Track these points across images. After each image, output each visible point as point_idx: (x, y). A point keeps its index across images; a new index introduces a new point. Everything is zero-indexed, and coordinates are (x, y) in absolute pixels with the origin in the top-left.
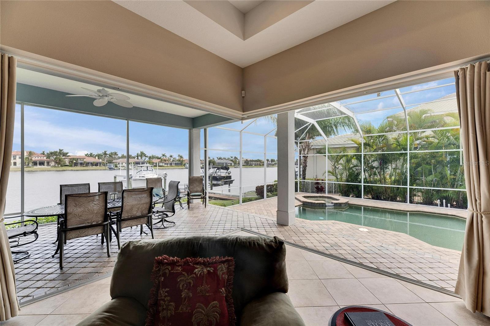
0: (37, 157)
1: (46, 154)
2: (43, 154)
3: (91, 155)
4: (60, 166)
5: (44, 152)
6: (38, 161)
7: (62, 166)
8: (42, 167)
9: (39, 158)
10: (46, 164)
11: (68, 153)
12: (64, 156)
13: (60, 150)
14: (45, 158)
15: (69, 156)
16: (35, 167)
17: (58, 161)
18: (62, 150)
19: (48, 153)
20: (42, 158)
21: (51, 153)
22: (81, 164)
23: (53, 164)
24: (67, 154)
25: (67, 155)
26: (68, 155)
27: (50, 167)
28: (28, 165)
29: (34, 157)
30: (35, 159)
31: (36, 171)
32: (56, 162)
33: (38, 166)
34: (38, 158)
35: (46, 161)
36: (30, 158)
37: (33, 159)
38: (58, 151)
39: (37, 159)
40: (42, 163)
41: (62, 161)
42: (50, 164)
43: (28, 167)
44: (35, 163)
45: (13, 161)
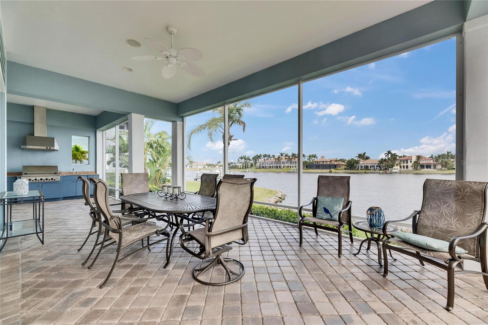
0: (424, 161)
1: (434, 157)
2: (432, 157)
4: (446, 169)
5: (432, 155)
6: (425, 165)
7: (449, 169)
8: (429, 170)
9: (427, 161)
10: (432, 167)
12: (452, 158)
14: (432, 161)
16: (422, 170)
17: (444, 164)
19: (435, 157)
20: (429, 161)
21: (439, 156)
23: (439, 167)
27: (436, 170)
28: (417, 168)
29: (422, 161)
30: (423, 162)
31: (424, 173)
32: (442, 166)
33: (425, 169)
34: (425, 161)
35: (432, 164)
36: (418, 161)
37: (421, 162)
38: (446, 153)
39: (424, 162)
40: (428, 166)
41: (448, 164)
42: (436, 167)
43: (417, 170)
44: (422, 166)
45: (405, 165)
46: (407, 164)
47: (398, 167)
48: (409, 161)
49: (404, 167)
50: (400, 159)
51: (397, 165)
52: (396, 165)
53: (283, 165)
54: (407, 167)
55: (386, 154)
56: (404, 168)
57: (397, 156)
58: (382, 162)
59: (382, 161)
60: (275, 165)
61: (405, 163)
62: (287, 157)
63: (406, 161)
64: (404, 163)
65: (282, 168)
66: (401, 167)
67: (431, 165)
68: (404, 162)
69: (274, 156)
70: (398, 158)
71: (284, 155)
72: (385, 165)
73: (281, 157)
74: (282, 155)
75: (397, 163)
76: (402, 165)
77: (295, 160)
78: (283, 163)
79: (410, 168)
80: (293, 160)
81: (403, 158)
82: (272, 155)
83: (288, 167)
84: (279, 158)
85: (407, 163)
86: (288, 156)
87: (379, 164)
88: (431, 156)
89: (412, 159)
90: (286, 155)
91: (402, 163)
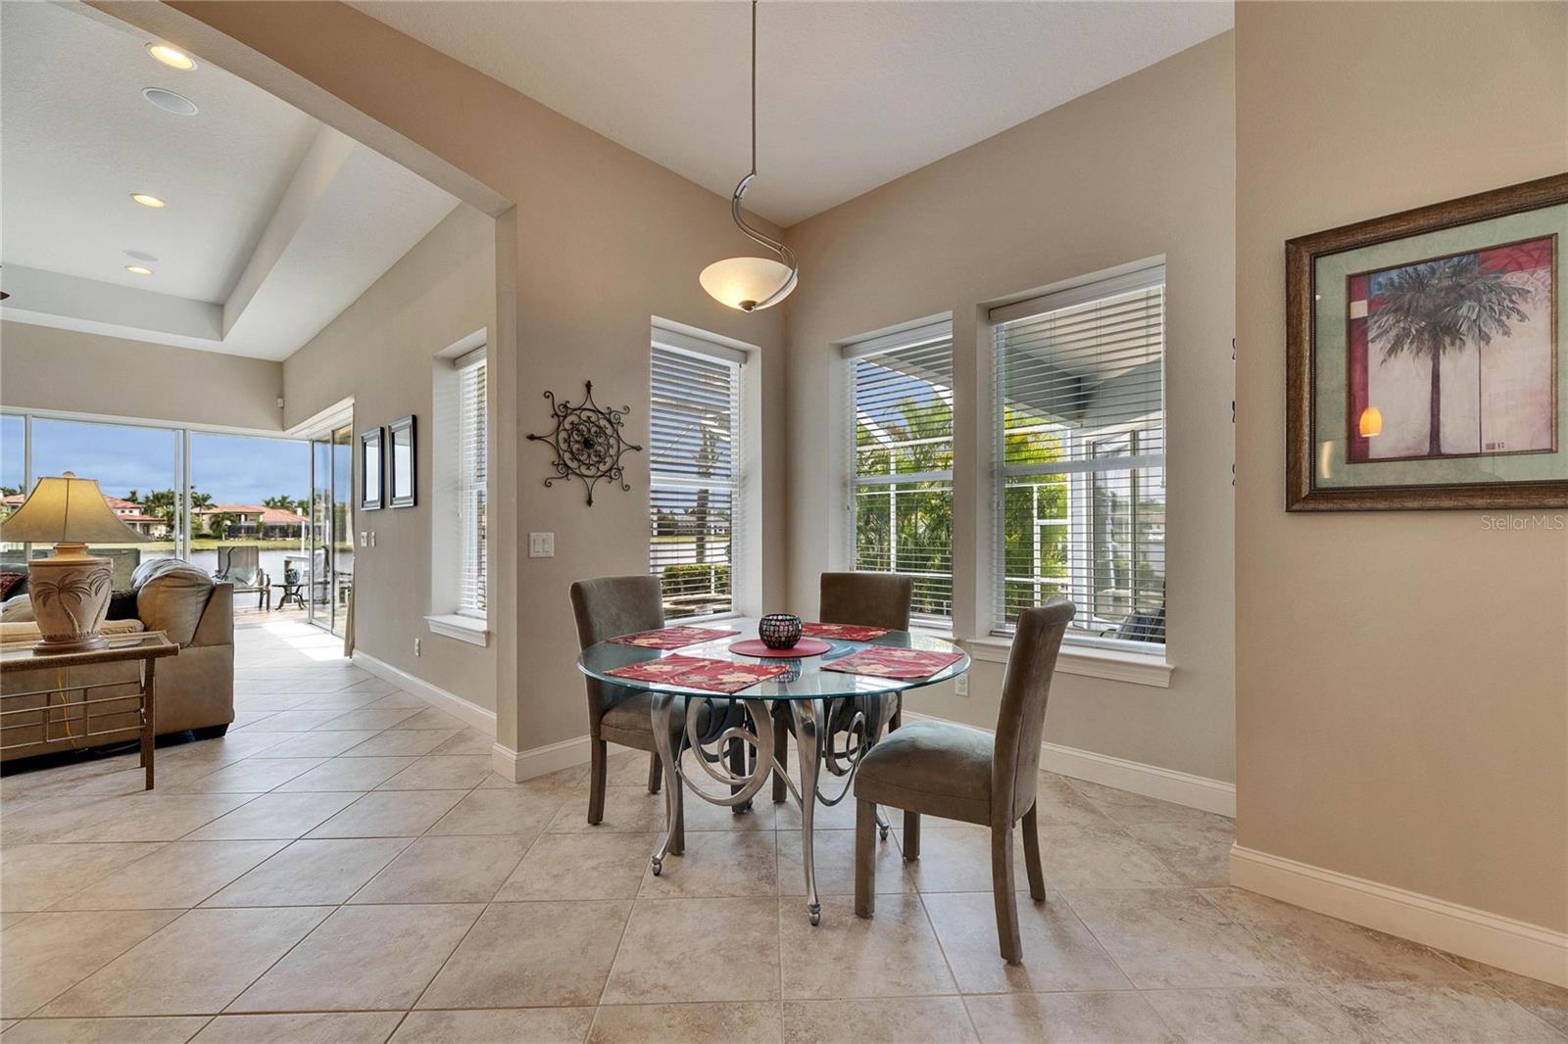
1: (140, 500)
2: (133, 498)
3: (284, 504)
5: (134, 494)
10: (139, 530)
14: (136, 513)
19: (146, 498)
20: (127, 512)
21: (158, 498)
32: (170, 527)
35: (138, 523)
42: (151, 532)
88: (130, 495)
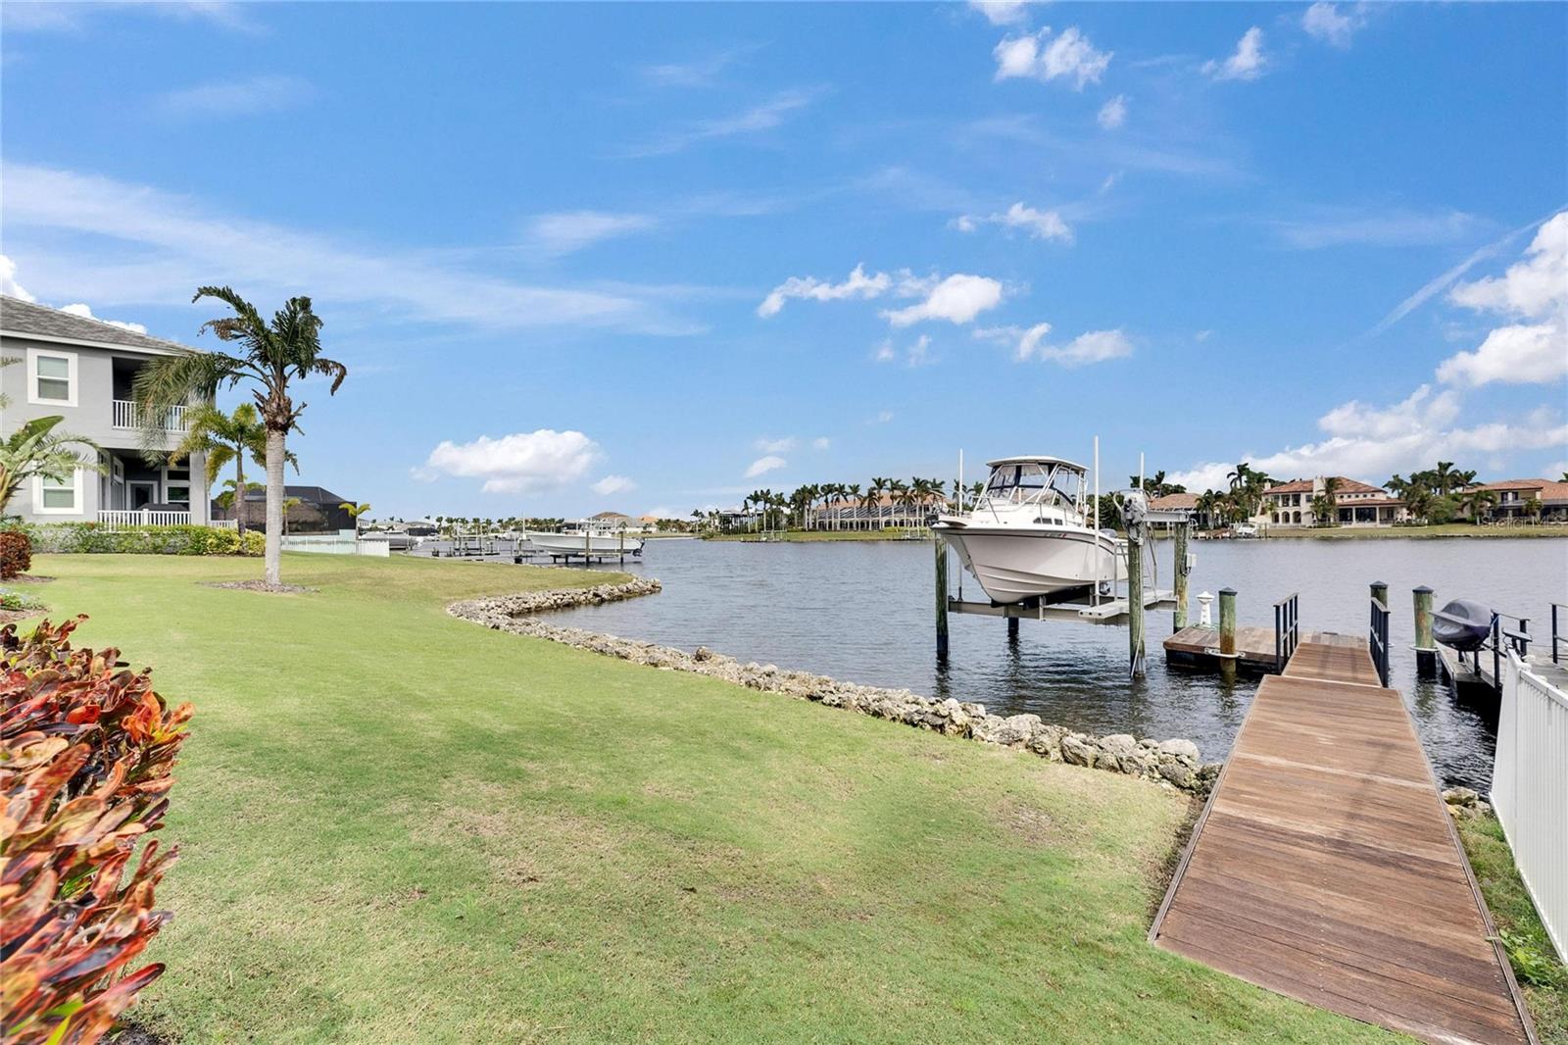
0: (1353, 496)
4: (1428, 522)
6: (1355, 508)
7: (1437, 522)
8: (1368, 525)
9: (1361, 496)
11: (1474, 473)
12: (1456, 485)
13: (1440, 464)
15: (1479, 484)
16: (1345, 526)
17: (1414, 505)
18: (1450, 464)
22: (1520, 513)
23: (1403, 514)
24: (1469, 476)
25: (1470, 482)
26: (1474, 480)
27: (1389, 526)
28: (1325, 520)
29: (1345, 496)
30: (1350, 500)
31: (1349, 539)
33: (1355, 524)
34: (1357, 496)
36: (1331, 497)
37: (1338, 501)
38: (1437, 469)
39: (1353, 499)
40: (1366, 514)
43: (1324, 527)
44: (1344, 515)
45: (1291, 510)
46: (1296, 509)
47: (1267, 519)
48: (1303, 497)
49: (1286, 516)
50: (1275, 490)
51: (1263, 512)
52: (1259, 509)
53: (885, 519)
54: (1297, 515)
55: (1233, 477)
56: (1287, 520)
57: (1265, 481)
58: (1208, 503)
59: (1210, 499)
60: (859, 520)
61: (1291, 503)
62: (897, 493)
63: (1294, 496)
64: (1288, 505)
65: (882, 526)
66: (1276, 520)
67: (1375, 509)
68: (1288, 500)
69: (855, 489)
70: (1268, 486)
71: (888, 484)
72: (1222, 511)
73: (876, 491)
74: (880, 484)
75: (1265, 505)
76: (1280, 511)
77: (925, 503)
78: (887, 512)
79: (1306, 521)
80: (918, 502)
81: (1283, 489)
82: (851, 487)
83: (902, 524)
84: (871, 494)
85: (1297, 502)
86: (899, 489)
87: (1197, 509)
89: (1312, 491)
90: (895, 486)
91: (1280, 503)
